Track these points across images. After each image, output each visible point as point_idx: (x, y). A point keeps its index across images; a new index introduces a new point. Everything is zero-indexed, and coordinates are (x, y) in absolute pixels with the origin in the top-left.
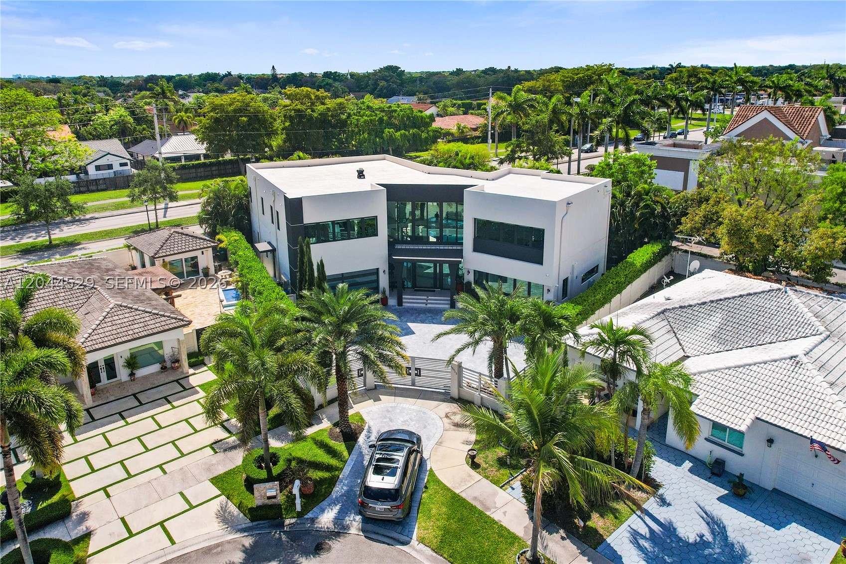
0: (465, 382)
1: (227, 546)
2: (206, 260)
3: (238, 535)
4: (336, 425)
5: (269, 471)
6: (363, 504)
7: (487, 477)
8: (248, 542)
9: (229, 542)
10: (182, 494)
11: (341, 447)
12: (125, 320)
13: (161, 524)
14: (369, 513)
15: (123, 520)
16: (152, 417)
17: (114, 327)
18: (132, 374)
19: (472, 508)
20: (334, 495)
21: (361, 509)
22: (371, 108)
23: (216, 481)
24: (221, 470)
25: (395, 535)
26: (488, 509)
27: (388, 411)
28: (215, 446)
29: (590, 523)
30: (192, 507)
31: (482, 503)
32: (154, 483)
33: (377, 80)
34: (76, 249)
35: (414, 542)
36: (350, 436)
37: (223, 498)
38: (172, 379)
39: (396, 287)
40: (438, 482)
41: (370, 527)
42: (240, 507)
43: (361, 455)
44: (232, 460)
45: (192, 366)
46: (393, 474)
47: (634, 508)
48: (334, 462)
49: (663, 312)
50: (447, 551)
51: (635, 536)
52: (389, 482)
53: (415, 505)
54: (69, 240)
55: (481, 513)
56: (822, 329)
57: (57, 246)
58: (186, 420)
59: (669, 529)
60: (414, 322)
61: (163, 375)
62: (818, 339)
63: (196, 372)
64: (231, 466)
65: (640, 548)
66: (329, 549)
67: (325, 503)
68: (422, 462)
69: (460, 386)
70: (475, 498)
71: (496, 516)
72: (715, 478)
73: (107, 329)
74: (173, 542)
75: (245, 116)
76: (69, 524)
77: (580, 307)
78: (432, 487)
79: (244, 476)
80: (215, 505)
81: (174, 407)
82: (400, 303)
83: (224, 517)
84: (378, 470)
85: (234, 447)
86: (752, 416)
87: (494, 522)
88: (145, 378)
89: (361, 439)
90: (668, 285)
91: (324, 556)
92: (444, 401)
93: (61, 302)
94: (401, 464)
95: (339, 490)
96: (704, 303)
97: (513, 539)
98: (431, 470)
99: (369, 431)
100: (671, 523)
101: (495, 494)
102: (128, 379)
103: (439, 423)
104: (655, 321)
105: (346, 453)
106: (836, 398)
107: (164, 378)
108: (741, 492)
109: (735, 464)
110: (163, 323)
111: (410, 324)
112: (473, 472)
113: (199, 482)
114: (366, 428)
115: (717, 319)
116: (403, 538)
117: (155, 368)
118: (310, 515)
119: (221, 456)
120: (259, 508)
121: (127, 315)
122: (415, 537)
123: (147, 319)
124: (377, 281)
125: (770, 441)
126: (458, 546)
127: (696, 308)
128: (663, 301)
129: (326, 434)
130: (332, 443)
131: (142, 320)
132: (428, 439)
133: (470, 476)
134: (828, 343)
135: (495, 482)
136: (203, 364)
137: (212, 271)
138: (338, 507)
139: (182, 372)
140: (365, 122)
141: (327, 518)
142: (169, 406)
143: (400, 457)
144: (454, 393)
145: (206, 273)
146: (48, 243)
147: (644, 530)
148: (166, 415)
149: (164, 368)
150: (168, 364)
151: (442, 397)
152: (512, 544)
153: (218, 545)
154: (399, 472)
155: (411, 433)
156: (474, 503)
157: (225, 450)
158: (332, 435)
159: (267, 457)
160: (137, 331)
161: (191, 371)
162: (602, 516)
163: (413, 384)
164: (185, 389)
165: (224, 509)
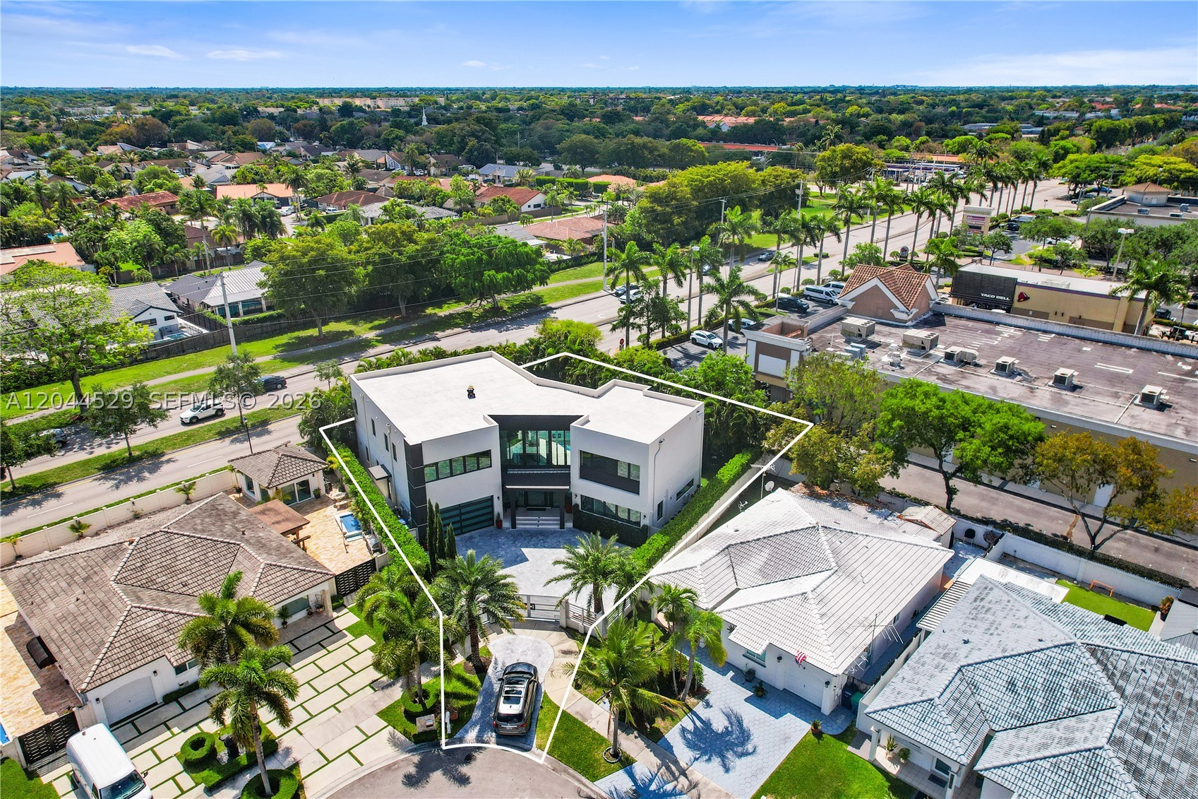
0: (571, 614)
1: (401, 764)
2: (317, 482)
3: (408, 755)
4: (469, 659)
5: (424, 705)
6: (497, 726)
7: (586, 695)
8: (416, 759)
9: (402, 760)
10: (357, 727)
11: (474, 678)
12: (278, 579)
13: (349, 751)
14: (502, 732)
15: (318, 750)
16: (313, 662)
17: (271, 587)
18: (284, 623)
19: (575, 720)
20: (474, 718)
21: (496, 728)
22: (468, 242)
23: (382, 714)
24: (383, 705)
25: (521, 745)
26: (586, 720)
27: (509, 643)
28: (373, 685)
29: (655, 725)
30: (368, 737)
31: (582, 716)
32: (333, 720)
33: (464, 137)
34: (162, 463)
35: (534, 748)
36: (481, 670)
37: (390, 727)
38: (320, 624)
39: (509, 507)
40: (550, 702)
41: (502, 740)
42: (405, 733)
43: (491, 684)
44: (390, 696)
45: (334, 609)
46: (518, 702)
47: (687, 710)
48: (470, 692)
49: (727, 548)
50: (557, 753)
51: (684, 730)
52: (515, 709)
53: (534, 721)
54: (150, 449)
55: (581, 723)
56: (834, 564)
57: (139, 458)
58: (343, 663)
59: (707, 724)
60: (527, 547)
61: (310, 620)
62: (829, 573)
63: (340, 614)
64: (390, 702)
65: (684, 738)
66: (475, 759)
67: (468, 725)
68: (539, 687)
69: (567, 617)
70: (577, 713)
71: (591, 725)
72: (747, 684)
73: (265, 590)
74: (362, 765)
75: (322, 269)
76: (280, 757)
77: (667, 538)
78: (546, 707)
79: (403, 708)
80: (385, 734)
81: (329, 652)
82: (514, 525)
83: (394, 742)
84: (507, 699)
85: (389, 685)
86: (767, 643)
87: (590, 729)
88: (295, 623)
89: (490, 670)
90: (744, 509)
91: (473, 763)
92: (554, 630)
93: (212, 563)
94: (523, 695)
95: (477, 714)
96: (759, 539)
97: (602, 740)
98: (545, 693)
99: (496, 663)
100: (709, 720)
101: (591, 708)
102: (281, 626)
103: (551, 651)
104: (720, 557)
105: (479, 684)
106: (821, 626)
107: (312, 623)
108: (760, 693)
109: (761, 673)
110: (311, 579)
111: (524, 550)
112: (576, 692)
113: (369, 717)
114: (493, 660)
115: (765, 554)
116: (526, 746)
117: (303, 614)
118: (457, 736)
119: (380, 693)
120: (420, 734)
121: (278, 574)
122: (534, 745)
123: (297, 576)
124: (492, 506)
125: (780, 658)
126: (565, 749)
127: (752, 544)
128: (732, 532)
129: (461, 668)
130: (467, 676)
131: (292, 578)
132: (543, 666)
133: (574, 695)
134: (834, 578)
135: (592, 699)
136: (344, 606)
137: (323, 491)
138: (478, 727)
139: (327, 616)
140: (462, 262)
141: (470, 738)
142: (324, 652)
143: (522, 688)
144: (563, 623)
145: (318, 496)
146: (127, 454)
147: (690, 727)
148: (326, 659)
149: (310, 614)
150: (314, 610)
151: (553, 626)
152: (601, 744)
153: (395, 764)
154: (522, 700)
155: (529, 666)
156: (576, 717)
157: (383, 688)
158: (466, 669)
159: (420, 693)
160: (290, 589)
161: (335, 614)
162: (663, 719)
163: (529, 616)
164: (334, 634)
165: (392, 737)
